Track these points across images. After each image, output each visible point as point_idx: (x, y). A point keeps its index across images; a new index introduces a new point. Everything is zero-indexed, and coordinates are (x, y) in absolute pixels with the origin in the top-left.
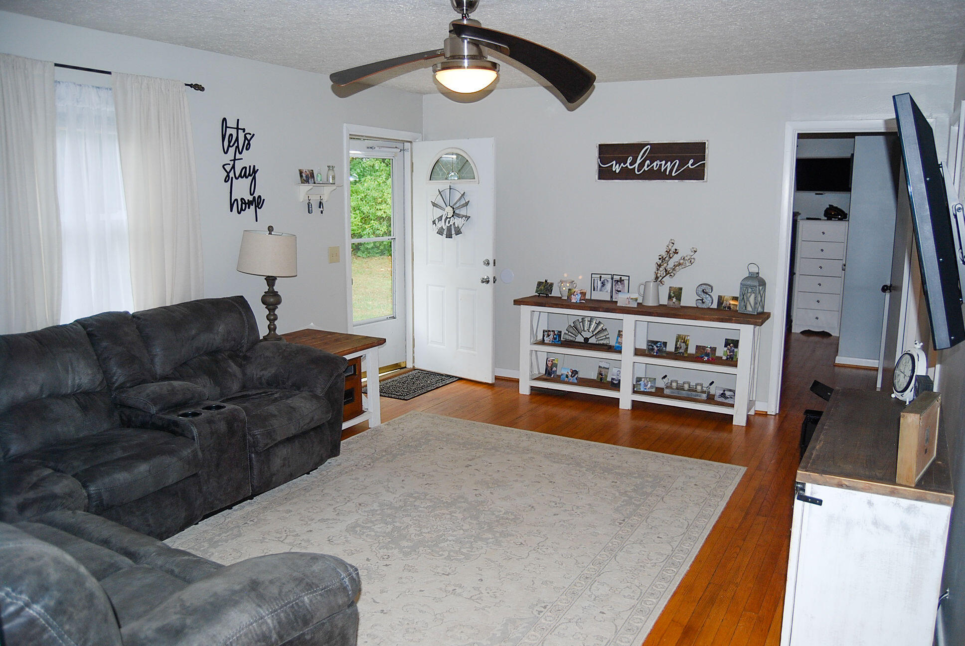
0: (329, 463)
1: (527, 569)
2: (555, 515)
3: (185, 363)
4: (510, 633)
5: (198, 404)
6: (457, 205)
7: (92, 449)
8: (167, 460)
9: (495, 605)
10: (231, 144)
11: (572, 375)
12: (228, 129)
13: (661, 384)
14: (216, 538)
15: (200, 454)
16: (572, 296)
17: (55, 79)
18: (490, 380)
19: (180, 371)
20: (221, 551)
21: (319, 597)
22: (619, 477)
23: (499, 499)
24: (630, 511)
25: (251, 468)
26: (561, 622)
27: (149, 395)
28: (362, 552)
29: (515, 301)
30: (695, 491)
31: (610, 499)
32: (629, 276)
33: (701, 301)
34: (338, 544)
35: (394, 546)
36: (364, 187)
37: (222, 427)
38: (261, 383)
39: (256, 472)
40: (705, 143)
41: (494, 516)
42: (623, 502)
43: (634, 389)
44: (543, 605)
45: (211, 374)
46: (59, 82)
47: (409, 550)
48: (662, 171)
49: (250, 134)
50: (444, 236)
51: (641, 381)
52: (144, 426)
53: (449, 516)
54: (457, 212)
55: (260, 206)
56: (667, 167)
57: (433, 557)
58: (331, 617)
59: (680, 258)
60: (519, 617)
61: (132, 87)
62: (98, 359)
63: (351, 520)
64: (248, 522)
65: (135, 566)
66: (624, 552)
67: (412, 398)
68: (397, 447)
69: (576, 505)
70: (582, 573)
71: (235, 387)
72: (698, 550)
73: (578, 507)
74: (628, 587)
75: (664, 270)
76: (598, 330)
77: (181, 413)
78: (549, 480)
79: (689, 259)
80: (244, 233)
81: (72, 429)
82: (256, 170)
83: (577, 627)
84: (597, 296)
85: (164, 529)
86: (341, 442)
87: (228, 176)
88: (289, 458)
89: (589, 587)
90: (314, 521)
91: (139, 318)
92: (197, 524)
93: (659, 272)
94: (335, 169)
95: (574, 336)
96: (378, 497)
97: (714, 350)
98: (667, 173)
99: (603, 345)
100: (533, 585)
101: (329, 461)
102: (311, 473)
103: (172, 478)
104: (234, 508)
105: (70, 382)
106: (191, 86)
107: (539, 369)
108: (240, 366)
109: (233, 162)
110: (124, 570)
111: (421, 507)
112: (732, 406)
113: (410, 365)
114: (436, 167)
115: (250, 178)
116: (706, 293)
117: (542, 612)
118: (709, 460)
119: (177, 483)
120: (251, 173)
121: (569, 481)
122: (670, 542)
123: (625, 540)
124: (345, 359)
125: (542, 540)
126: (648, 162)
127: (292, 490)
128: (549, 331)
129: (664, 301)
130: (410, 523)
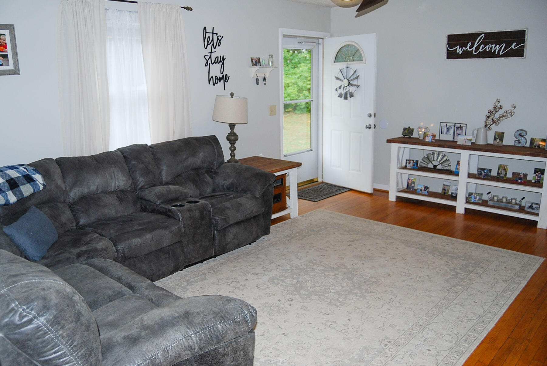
0: (264, 239)
1: (381, 315)
2: (403, 281)
3: (179, 175)
4: (364, 357)
5: (184, 199)
6: (352, 78)
7: (122, 223)
8: (162, 232)
9: (356, 337)
10: (209, 43)
11: (424, 189)
12: (207, 34)
13: (485, 197)
14: (191, 280)
15: (183, 229)
16: (426, 137)
17: (106, 8)
18: (370, 191)
19: (176, 180)
20: (193, 288)
21: (228, 326)
22: (451, 259)
23: (368, 268)
24: (456, 283)
25: (214, 239)
26: (400, 353)
27: (156, 193)
28: (276, 295)
29: (387, 140)
30: (504, 272)
31: (443, 273)
32: (466, 124)
33: (518, 142)
34: (262, 289)
35: (296, 293)
36: (300, 70)
37: (197, 214)
38: (224, 188)
39: (217, 242)
40: (525, 31)
41: (363, 279)
42: (452, 276)
43: (467, 200)
44: (389, 340)
45: (195, 182)
46: (108, 9)
47: (306, 296)
48: (493, 51)
49: (221, 36)
50: (343, 98)
51: (472, 195)
52: (153, 211)
53: (333, 277)
54: (351, 82)
55: (227, 81)
56: (496, 49)
57: (320, 302)
58: (237, 338)
59: (503, 112)
60: (371, 347)
61: (150, 10)
62: (129, 171)
63: (272, 274)
64: (211, 272)
65: (133, 294)
66: (448, 310)
67: (319, 201)
68: (306, 231)
69: (419, 276)
70: (418, 322)
71: (209, 190)
72: (503, 313)
73: (420, 277)
74: (449, 334)
75: (492, 120)
76: (443, 160)
77: (173, 204)
78: (402, 257)
79: (510, 113)
80: (216, 98)
81: (113, 211)
82: (224, 58)
83: (410, 358)
84: (444, 137)
85: (161, 273)
86: (271, 226)
87: (207, 62)
88: (237, 234)
89: (422, 331)
90: (249, 274)
91: (153, 148)
92: (182, 270)
93: (488, 121)
94: (273, 57)
95: (427, 164)
96: (291, 261)
97: (526, 175)
98: (496, 53)
99: (446, 170)
100: (383, 326)
101: (263, 237)
102: (252, 244)
103: (166, 243)
104: (204, 262)
105: (113, 184)
106: (184, 8)
107: (402, 185)
108: (212, 177)
109: (210, 54)
110: (126, 296)
111: (316, 270)
112: (537, 215)
113: (320, 180)
114: (338, 54)
115: (221, 64)
116: (522, 136)
117: (387, 345)
118: (517, 251)
119: (169, 246)
120: (221, 60)
121: (416, 259)
122: (483, 306)
123: (451, 302)
124: (275, 175)
125: (393, 297)
126: (482, 46)
127: (239, 254)
128: (410, 160)
129: (491, 141)
130: (309, 279)
